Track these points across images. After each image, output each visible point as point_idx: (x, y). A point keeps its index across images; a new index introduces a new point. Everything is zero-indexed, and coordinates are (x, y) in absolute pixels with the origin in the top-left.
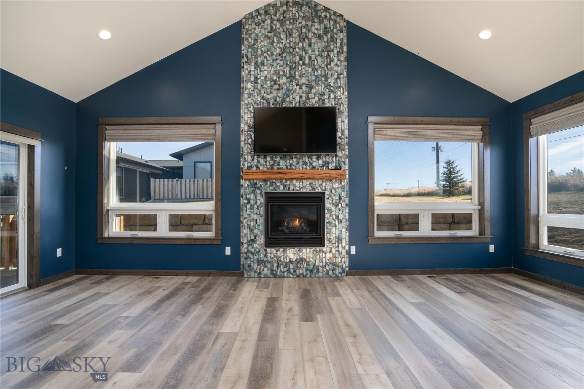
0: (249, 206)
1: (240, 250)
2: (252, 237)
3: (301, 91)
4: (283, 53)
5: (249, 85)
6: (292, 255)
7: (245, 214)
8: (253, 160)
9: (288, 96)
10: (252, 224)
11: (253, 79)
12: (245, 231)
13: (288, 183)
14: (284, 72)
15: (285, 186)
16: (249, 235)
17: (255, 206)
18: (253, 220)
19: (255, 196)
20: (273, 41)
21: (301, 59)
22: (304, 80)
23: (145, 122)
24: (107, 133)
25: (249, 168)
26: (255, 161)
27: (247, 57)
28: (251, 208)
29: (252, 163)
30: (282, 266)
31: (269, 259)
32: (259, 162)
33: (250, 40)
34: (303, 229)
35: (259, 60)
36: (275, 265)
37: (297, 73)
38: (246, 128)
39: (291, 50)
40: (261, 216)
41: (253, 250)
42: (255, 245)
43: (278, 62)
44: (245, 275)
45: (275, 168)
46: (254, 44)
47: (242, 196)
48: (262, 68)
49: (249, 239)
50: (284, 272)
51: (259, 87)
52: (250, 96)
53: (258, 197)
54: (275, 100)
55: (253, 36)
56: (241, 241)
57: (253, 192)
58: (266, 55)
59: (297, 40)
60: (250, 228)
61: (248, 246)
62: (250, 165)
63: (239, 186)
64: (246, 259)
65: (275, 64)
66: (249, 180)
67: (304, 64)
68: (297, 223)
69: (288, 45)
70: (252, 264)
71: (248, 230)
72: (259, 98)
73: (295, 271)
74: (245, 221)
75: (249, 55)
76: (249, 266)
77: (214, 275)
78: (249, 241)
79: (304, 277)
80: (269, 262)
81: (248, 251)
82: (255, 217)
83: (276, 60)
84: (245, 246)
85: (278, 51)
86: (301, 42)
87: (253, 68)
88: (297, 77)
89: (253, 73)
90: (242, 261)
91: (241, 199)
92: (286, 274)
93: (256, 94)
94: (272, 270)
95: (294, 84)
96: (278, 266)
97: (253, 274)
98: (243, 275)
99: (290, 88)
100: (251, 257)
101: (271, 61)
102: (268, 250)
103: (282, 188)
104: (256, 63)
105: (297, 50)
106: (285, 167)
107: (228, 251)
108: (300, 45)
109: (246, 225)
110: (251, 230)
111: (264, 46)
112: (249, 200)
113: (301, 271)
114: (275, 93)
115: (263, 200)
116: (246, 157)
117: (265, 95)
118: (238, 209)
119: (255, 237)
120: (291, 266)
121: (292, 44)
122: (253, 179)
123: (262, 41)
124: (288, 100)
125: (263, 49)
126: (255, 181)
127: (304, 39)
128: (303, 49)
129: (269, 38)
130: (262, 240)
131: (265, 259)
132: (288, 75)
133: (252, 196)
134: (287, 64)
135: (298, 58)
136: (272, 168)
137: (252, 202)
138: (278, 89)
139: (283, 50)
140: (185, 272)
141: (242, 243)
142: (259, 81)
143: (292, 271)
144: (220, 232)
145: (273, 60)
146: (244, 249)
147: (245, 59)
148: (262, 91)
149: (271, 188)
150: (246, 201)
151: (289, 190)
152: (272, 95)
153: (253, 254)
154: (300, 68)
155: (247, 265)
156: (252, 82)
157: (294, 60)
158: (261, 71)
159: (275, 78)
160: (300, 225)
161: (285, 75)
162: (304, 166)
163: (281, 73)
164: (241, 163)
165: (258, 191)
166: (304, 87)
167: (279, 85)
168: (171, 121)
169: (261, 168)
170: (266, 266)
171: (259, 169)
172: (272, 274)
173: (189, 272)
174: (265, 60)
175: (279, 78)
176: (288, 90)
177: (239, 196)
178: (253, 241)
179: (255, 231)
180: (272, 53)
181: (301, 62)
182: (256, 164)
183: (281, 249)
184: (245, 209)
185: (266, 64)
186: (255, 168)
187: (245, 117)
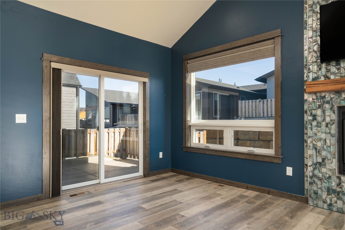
0: (314, 123)
1: (303, 173)
2: (320, 160)
7: (310, 132)
8: (320, 69)
10: (319, 144)
12: (309, 152)
16: (315, 157)
17: (324, 124)
18: (320, 140)
19: (324, 112)
23: (213, 51)
24: (188, 66)
25: (314, 79)
26: (324, 70)
28: (317, 126)
29: (319, 73)
32: (328, 71)
38: (310, 34)
40: (332, 136)
41: (321, 175)
42: (324, 170)
44: (310, 202)
47: (306, 112)
49: (315, 161)
53: (328, 113)
56: (306, 163)
57: (320, 107)
60: (316, 149)
61: (314, 169)
62: (316, 75)
63: (303, 102)
64: (311, 184)
66: (315, 93)
70: (319, 192)
71: (314, 151)
74: (309, 141)
76: (316, 193)
77: (273, 194)
78: (316, 164)
81: (314, 176)
82: (323, 136)
84: (310, 169)
90: (307, 186)
91: (305, 115)
97: (320, 203)
98: (307, 202)
100: (319, 183)
107: (289, 171)
109: (311, 145)
110: (318, 151)
112: (314, 117)
115: (334, 117)
116: (311, 67)
118: (301, 128)
119: (323, 160)
122: (321, 92)
126: (323, 94)
130: (333, 165)
131: (339, 189)
133: (319, 112)
137: (319, 119)
140: (245, 185)
141: (307, 165)
144: (280, 150)
146: (309, 171)
150: (311, 118)
153: (321, 180)
155: (312, 191)
164: (305, 75)
165: (327, 106)
168: (233, 46)
169: (332, 77)
170: (339, 198)
171: (329, 79)
173: (249, 185)
177: (302, 112)
178: (320, 164)
179: (324, 153)
182: (324, 73)
184: (310, 126)
186: (323, 78)
187: (310, 21)
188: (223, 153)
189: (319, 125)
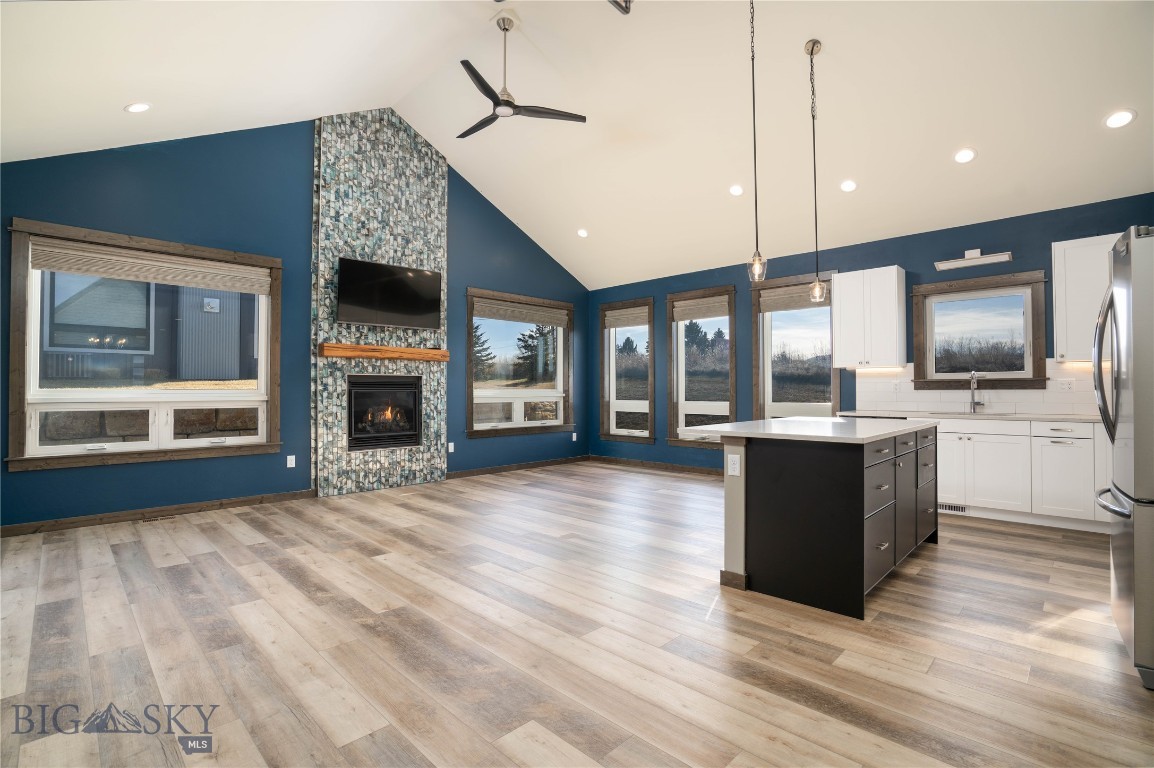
0: (325, 394)
1: (311, 458)
3: (396, 244)
4: (374, 187)
5: (327, 222)
6: (383, 460)
7: (320, 406)
8: (332, 329)
9: (380, 248)
10: (330, 419)
11: (332, 213)
13: (379, 363)
14: (375, 213)
15: (374, 367)
16: (326, 435)
17: (335, 394)
18: (331, 414)
19: (335, 380)
20: (361, 167)
21: (396, 201)
22: (399, 230)
26: (335, 331)
27: (325, 180)
28: (328, 398)
29: (331, 334)
30: (371, 476)
31: (354, 467)
32: (340, 333)
33: (329, 155)
34: (398, 425)
35: (342, 188)
36: (362, 474)
37: (391, 219)
38: (322, 282)
39: (385, 185)
40: (343, 408)
41: (331, 456)
42: (334, 450)
43: (368, 197)
44: (320, 494)
45: (362, 342)
46: (334, 164)
47: (314, 380)
48: (345, 200)
49: (327, 441)
50: (373, 483)
51: (341, 226)
52: (328, 237)
53: (339, 382)
54: (363, 249)
55: (333, 151)
56: (312, 446)
57: (332, 374)
58: (351, 183)
59: (393, 175)
60: (327, 426)
62: (327, 335)
63: (309, 366)
65: (363, 200)
66: (327, 358)
67: (400, 208)
68: (388, 414)
69: (380, 178)
70: (330, 477)
72: (341, 243)
73: (387, 480)
75: (328, 178)
76: (326, 479)
77: (269, 501)
78: (327, 444)
79: (398, 486)
80: (355, 471)
82: (335, 409)
83: (365, 194)
85: (368, 182)
86: (396, 177)
87: (332, 198)
88: (392, 224)
89: (332, 205)
91: (313, 384)
92: (375, 485)
93: (336, 236)
94: (358, 482)
95: (387, 232)
96: (366, 476)
97: (331, 491)
98: (316, 494)
99: (383, 237)
100: (330, 466)
101: (359, 194)
102: (353, 454)
103: (370, 369)
104: (337, 192)
105: (392, 187)
106: (374, 342)
107: (291, 461)
108: (396, 181)
109: (321, 421)
110: (329, 428)
111: (349, 170)
112: (325, 386)
113: (395, 479)
114: (363, 240)
115: (345, 386)
116: (322, 324)
117: (349, 240)
118: (307, 399)
119: (334, 437)
120: (383, 474)
121: (385, 177)
123: (345, 163)
124: (379, 252)
125: (347, 174)
126: (334, 360)
127: (400, 176)
128: (399, 188)
129: (356, 161)
130: (344, 441)
131: (349, 468)
132: (380, 219)
133: (330, 381)
134: (379, 204)
135: (392, 198)
136: (358, 343)
137: (330, 389)
138: (367, 235)
139: (375, 183)
140: (217, 502)
141: (315, 448)
142: (341, 218)
143: (383, 480)
144: (276, 434)
145: (361, 193)
147: (322, 182)
148: (346, 234)
149: (357, 369)
150: (320, 387)
151: (379, 372)
152: (358, 241)
153: (332, 463)
154: (395, 213)
155: (322, 479)
156: (331, 218)
157: (388, 199)
158: (343, 204)
159: (363, 218)
160: (394, 419)
161: (376, 218)
162: (399, 343)
163: (372, 214)
164: (313, 332)
165: (338, 374)
166: (399, 239)
167: (368, 229)
169: (344, 341)
170: (348, 478)
171: (341, 342)
172: (357, 487)
173: (225, 501)
174: (350, 191)
175: (368, 220)
176: (380, 239)
177: (308, 380)
178: (332, 443)
179: (335, 430)
180: (360, 183)
181: (396, 205)
182: (335, 335)
183: (370, 452)
184: (319, 398)
185: (350, 196)
186: (334, 341)
187: (322, 266)
188: (163, 454)
189: (330, 396)
